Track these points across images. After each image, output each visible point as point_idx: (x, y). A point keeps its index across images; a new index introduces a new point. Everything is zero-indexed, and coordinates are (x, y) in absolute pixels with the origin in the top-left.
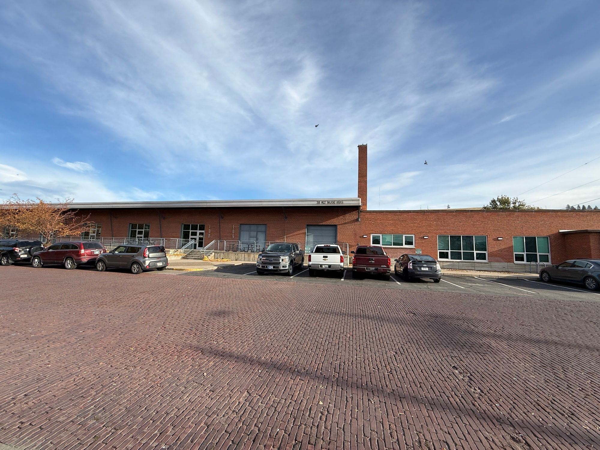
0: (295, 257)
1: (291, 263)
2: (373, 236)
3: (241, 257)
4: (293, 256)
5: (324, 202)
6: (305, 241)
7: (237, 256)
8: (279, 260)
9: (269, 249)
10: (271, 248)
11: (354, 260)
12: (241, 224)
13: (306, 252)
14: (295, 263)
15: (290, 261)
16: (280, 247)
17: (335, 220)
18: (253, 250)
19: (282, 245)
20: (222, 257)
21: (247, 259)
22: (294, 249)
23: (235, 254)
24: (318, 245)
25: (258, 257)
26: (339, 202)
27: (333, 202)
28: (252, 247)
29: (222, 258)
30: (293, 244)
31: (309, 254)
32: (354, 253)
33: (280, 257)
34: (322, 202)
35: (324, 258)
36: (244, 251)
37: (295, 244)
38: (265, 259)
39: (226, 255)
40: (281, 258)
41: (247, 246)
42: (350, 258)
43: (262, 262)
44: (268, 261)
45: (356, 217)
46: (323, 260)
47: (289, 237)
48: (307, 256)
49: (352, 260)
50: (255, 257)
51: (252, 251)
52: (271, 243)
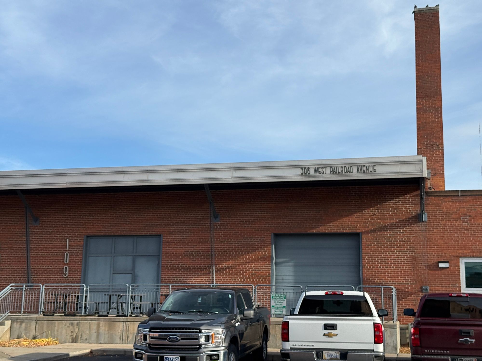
0: (243, 327)
1: (233, 346)
2: (466, 263)
3: (88, 332)
4: (237, 324)
5: (320, 170)
6: (270, 282)
7: (77, 330)
8: (197, 338)
9: (168, 307)
10: (175, 303)
11: (414, 334)
12: (88, 236)
13: (273, 311)
14: (244, 345)
15: (228, 339)
16: (200, 299)
17: (354, 218)
18: (123, 310)
19: (205, 294)
20: (32, 333)
21: (107, 336)
22: (240, 306)
23: (72, 324)
24: (309, 293)
25: (139, 331)
26: (365, 168)
27: (348, 168)
28: (121, 300)
29: (31, 337)
30: (237, 290)
31: (282, 320)
32: (413, 314)
33: (202, 328)
34: (315, 171)
35: (326, 332)
36: (97, 312)
37: (242, 289)
38: (157, 335)
39: (45, 327)
40: (203, 331)
41: (107, 299)
42: (401, 329)
43: (149, 344)
44: (166, 342)
45: (413, 210)
46: (324, 335)
47: (225, 269)
48: (277, 323)
49: (408, 335)
50: (127, 330)
51: (120, 314)
52: (176, 289)
